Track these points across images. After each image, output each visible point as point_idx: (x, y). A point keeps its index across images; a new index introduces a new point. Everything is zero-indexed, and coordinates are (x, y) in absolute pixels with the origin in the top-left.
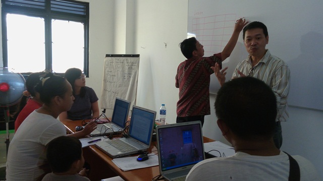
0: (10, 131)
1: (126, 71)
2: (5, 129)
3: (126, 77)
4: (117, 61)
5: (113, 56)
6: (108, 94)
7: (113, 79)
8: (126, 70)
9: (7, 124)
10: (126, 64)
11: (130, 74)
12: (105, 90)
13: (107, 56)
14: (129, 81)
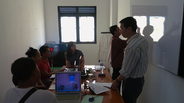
0: (53, 68)
2: (52, 67)
3: (109, 44)
4: (105, 36)
5: (104, 33)
6: (101, 52)
7: (103, 45)
8: (109, 40)
9: (52, 65)
10: (109, 37)
12: (100, 50)
13: (102, 33)
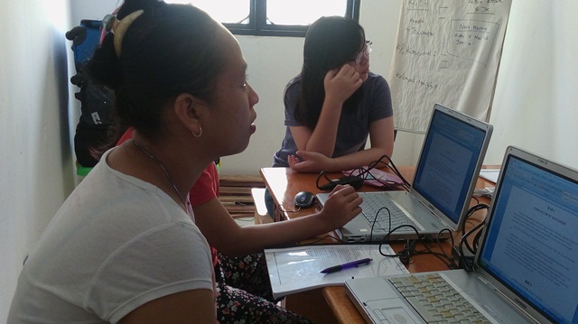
1: (468, 21)
3: (465, 39)
7: (424, 43)
8: (469, 17)
11: (478, 29)
14: (474, 51)
